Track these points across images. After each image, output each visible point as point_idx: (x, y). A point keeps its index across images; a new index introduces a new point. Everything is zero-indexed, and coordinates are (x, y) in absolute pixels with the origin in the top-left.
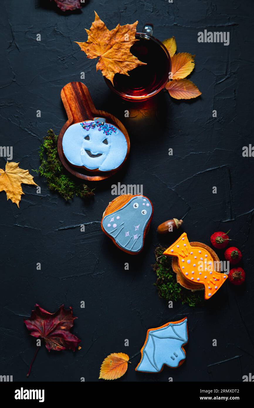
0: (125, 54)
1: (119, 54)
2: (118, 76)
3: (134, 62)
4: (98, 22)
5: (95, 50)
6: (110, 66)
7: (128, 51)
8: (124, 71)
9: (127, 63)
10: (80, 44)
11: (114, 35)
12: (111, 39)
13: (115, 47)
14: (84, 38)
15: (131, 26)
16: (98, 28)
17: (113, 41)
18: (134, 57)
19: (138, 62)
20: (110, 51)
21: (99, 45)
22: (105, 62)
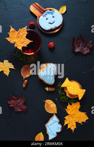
0: (24, 39)
1: (22, 40)
2: (23, 48)
3: (28, 41)
4: (12, 29)
5: (13, 40)
6: (20, 44)
7: (25, 38)
8: (25, 45)
9: (26, 42)
10: (7, 39)
11: (19, 33)
12: (18, 35)
13: (20, 37)
14: (8, 36)
15: (24, 28)
16: (13, 32)
17: (19, 35)
18: (28, 39)
19: (30, 41)
20: (19, 39)
21: (14, 37)
22: (18, 44)
